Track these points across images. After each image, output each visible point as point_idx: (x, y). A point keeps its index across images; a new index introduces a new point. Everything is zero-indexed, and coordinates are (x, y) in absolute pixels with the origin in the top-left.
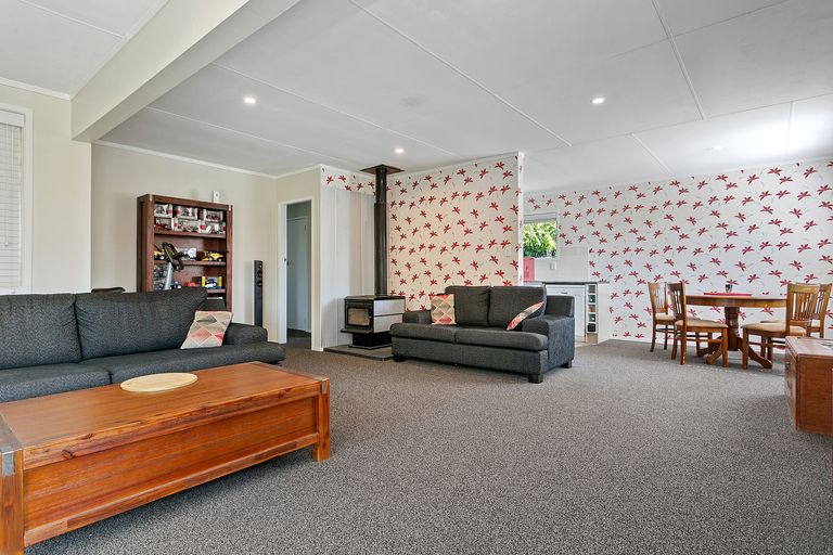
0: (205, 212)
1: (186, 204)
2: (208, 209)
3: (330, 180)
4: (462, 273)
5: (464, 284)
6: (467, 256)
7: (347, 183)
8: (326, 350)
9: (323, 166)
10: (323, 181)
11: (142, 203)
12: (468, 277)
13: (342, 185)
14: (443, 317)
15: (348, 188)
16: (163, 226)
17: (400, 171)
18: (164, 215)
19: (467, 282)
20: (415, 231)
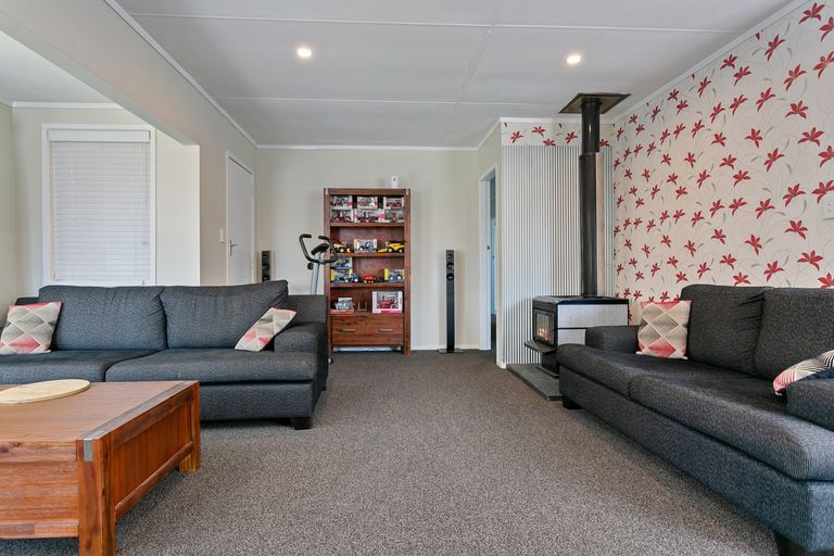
0: (385, 199)
1: (368, 194)
2: (388, 197)
3: (517, 136)
4: (729, 260)
5: (731, 283)
6: (739, 226)
7: (548, 135)
8: (509, 369)
9: (503, 120)
10: (506, 140)
11: (334, 196)
12: (740, 267)
13: (538, 140)
14: (656, 343)
15: (548, 143)
16: (342, 219)
17: (622, 97)
18: (345, 207)
19: (739, 278)
20: (656, 190)
